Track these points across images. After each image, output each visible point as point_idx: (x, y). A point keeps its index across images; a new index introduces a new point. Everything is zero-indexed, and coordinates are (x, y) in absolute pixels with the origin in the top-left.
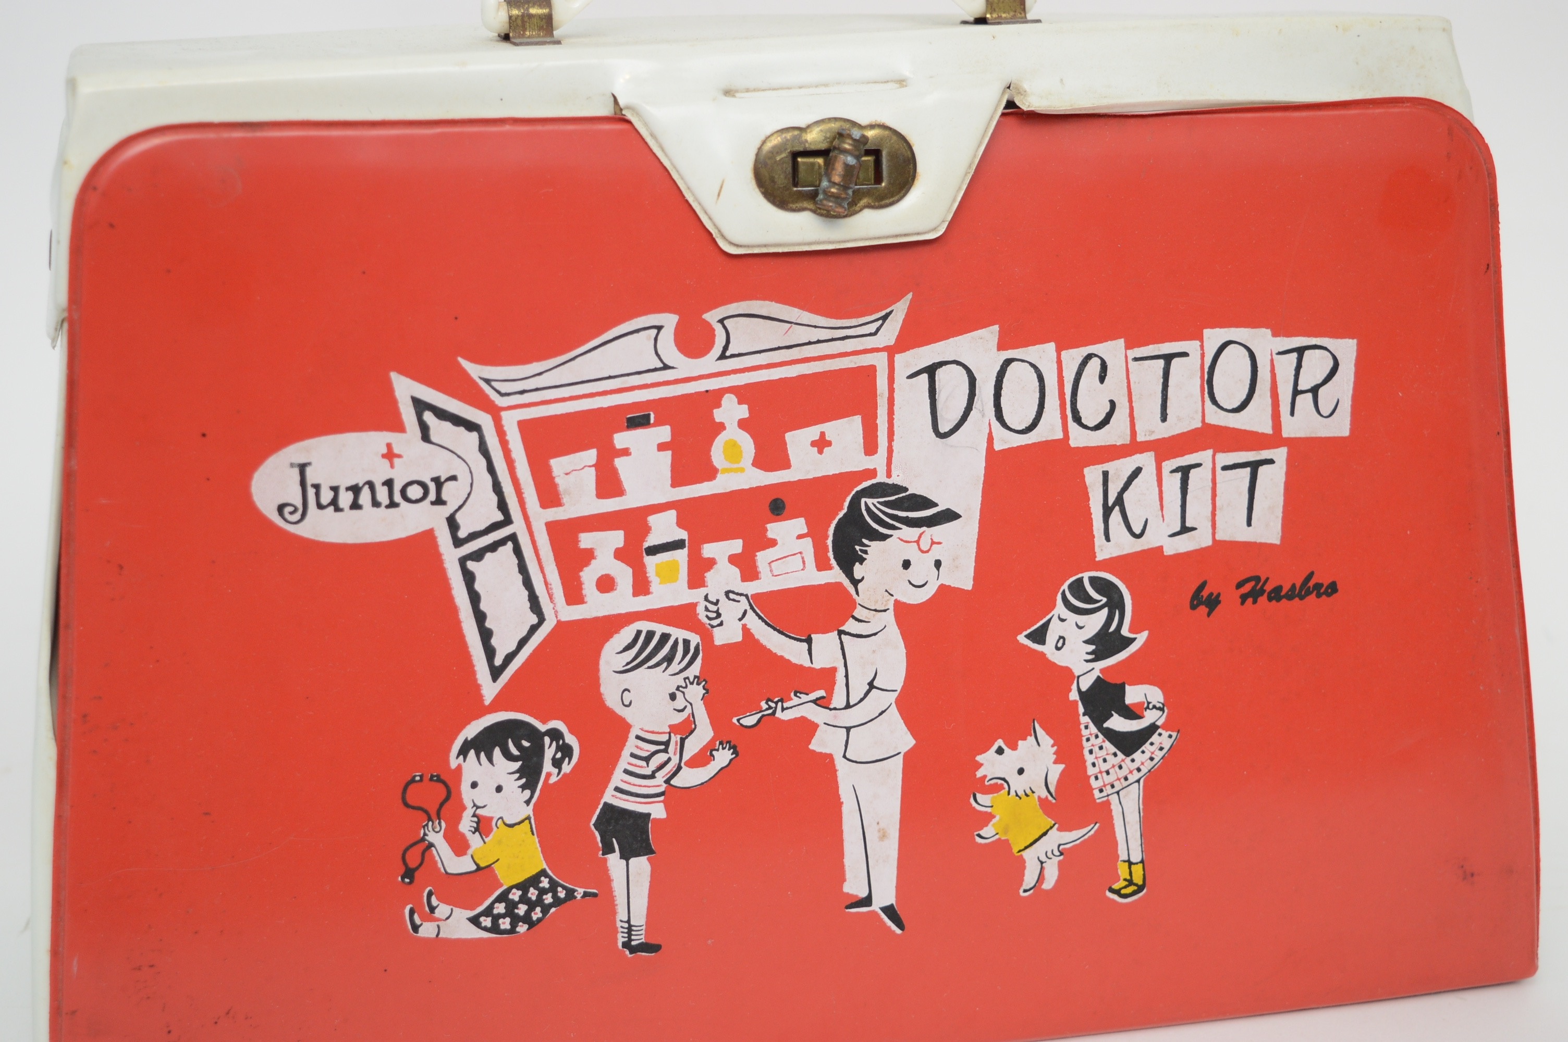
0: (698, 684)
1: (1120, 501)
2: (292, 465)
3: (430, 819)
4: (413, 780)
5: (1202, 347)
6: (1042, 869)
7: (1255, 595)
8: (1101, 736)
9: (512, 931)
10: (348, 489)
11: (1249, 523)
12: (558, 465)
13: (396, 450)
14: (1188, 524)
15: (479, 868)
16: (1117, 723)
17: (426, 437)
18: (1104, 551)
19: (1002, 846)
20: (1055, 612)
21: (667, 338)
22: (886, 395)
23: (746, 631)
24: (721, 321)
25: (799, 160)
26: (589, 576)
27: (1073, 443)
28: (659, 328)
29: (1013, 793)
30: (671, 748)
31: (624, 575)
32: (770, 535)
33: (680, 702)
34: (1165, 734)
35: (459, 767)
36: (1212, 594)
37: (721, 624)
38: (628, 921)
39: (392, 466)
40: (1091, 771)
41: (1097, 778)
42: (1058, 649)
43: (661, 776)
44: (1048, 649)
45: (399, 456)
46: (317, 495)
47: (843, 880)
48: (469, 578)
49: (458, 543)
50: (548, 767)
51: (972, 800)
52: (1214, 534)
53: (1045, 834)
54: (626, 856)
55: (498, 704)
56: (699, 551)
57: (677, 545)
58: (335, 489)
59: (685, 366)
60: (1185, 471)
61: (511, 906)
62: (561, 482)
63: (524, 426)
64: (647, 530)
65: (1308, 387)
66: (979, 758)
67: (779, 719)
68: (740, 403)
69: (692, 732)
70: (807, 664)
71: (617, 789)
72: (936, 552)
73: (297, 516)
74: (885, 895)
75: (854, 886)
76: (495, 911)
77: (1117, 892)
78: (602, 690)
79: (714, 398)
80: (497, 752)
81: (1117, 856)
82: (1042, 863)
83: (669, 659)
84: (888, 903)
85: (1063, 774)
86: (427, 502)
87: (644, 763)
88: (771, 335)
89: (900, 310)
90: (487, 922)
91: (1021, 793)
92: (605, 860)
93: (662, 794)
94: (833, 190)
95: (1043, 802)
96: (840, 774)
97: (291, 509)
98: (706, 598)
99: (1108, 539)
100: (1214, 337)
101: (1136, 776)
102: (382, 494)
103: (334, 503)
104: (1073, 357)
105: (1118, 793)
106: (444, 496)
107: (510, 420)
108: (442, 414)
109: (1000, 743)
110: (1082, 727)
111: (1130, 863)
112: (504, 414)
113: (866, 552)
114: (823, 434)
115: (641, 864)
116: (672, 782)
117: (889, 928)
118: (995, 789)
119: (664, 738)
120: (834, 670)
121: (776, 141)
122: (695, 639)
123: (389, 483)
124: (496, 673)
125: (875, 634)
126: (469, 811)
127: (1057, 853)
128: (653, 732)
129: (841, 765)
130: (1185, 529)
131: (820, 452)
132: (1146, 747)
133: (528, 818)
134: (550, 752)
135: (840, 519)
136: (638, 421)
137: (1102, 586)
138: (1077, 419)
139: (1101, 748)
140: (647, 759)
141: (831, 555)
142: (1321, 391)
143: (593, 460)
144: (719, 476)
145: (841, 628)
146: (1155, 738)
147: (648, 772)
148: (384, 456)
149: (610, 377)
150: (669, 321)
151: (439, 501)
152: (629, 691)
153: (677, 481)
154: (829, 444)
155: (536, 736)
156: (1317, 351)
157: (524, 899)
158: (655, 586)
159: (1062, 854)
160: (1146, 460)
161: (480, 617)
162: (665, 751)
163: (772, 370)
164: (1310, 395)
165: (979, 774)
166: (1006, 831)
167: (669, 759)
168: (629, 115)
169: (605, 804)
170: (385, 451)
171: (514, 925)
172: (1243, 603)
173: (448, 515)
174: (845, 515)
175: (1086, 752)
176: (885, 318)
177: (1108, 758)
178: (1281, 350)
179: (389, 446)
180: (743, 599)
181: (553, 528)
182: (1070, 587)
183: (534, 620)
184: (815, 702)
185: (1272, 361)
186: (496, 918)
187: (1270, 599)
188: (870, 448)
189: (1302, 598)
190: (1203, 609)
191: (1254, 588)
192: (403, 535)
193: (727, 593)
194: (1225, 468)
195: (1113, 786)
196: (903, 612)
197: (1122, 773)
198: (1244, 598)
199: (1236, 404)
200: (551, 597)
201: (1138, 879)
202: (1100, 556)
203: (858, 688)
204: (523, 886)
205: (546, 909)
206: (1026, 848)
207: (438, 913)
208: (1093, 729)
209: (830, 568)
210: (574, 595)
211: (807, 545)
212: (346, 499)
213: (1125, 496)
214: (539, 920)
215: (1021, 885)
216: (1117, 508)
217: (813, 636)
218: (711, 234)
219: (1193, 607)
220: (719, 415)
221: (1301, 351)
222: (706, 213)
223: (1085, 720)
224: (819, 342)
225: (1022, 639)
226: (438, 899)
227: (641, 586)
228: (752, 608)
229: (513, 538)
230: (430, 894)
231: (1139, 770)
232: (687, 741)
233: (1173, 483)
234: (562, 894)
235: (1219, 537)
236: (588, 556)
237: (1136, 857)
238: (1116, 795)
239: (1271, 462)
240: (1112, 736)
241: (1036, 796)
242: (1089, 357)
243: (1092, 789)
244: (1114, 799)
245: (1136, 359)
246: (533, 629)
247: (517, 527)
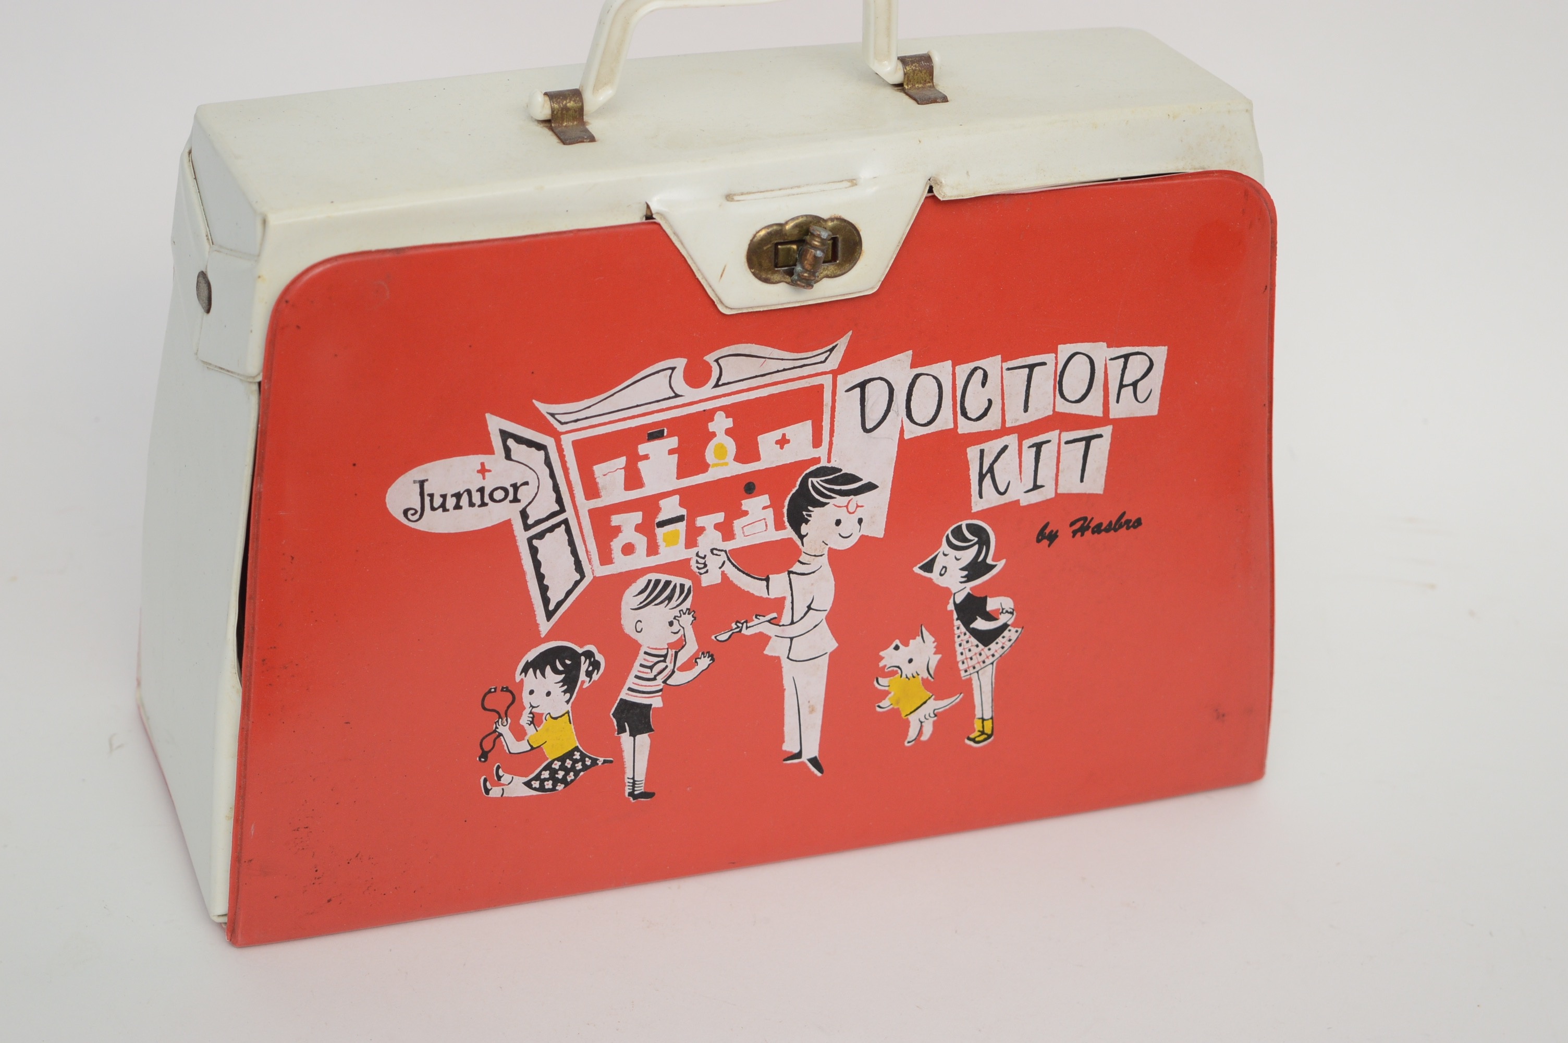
0: (689, 614)
1: (991, 470)
2: (415, 482)
3: (500, 717)
4: (490, 692)
5: (1056, 358)
6: (921, 726)
7: (1082, 530)
8: (968, 634)
9: (554, 789)
10: (452, 496)
11: (1082, 481)
12: (599, 470)
13: (487, 467)
14: (1039, 483)
15: (532, 748)
16: (980, 624)
17: (508, 456)
18: (977, 505)
19: (895, 712)
20: (941, 550)
21: (679, 375)
22: (830, 404)
23: (724, 575)
24: (717, 361)
25: (779, 247)
26: (617, 545)
27: (960, 431)
28: (673, 369)
29: (904, 676)
30: (668, 659)
31: (641, 542)
32: (744, 508)
33: (676, 627)
34: (1013, 630)
35: (522, 680)
36: (1052, 531)
37: (707, 572)
38: (633, 778)
39: (484, 478)
40: (960, 658)
41: (963, 663)
42: (941, 575)
43: (660, 678)
44: (934, 576)
45: (489, 471)
46: (432, 501)
47: (783, 742)
48: (534, 551)
49: (527, 527)
50: (583, 676)
51: (875, 683)
52: (1056, 489)
53: (925, 703)
54: (633, 734)
55: (550, 637)
56: (694, 521)
57: (680, 519)
58: (444, 497)
59: (690, 393)
60: (1038, 446)
61: (553, 772)
62: (600, 480)
63: (576, 444)
64: (659, 509)
65: (1131, 382)
66: (882, 654)
67: (744, 635)
68: (727, 417)
69: (683, 647)
70: (765, 595)
71: (630, 689)
72: (860, 513)
73: (417, 516)
74: (811, 750)
75: (790, 746)
76: (542, 777)
77: (973, 740)
78: (623, 622)
79: (709, 415)
80: (548, 669)
81: (974, 715)
82: (921, 722)
83: (670, 598)
84: (812, 756)
85: (940, 661)
86: (507, 501)
87: (649, 670)
88: (749, 367)
89: (842, 344)
90: (536, 784)
91: (910, 676)
92: (620, 737)
93: (661, 690)
94: (806, 275)
95: (925, 682)
96: (784, 670)
97: (413, 512)
98: (697, 555)
99: (981, 497)
100: (1065, 350)
101: (991, 659)
102: (476, 498)
103: (443, 506)
104: (963, 370)
105: (977, 672)
106: (519, 497)
107: (567, 441)
108: (520, 440)
109: (897, 642)
110: (955, 628)
111: (983, 720)
112: (562, 437)
113: (810, 516)
114: (784, 435)
115: (644, 739)
116: (668, 682)
117: (813, 773)
118: (892, 674)
119: (664, 652)
120: (783, 599)
121: (763, 233)
122: (688, 583)
123: (481, 490)
124: (549, 615)
125: (814, 572)
126: (528, 710)
127: (933, 715)
128: (656, 649)
129: (785, 663)
130: (1036, 487)
131: (782, 448)
132: (1000, 639)
133: (568, 712)
134: (584, 666)
135: (793, 494)
136: (655, 434)
137: (976, 530)
138: (964, 414)
139: (967, 642)
140: (651, 668)
141: (786, 519)
142: (1140, 385)
143: (624, 465)
144: (710, 469)
145: (791, 570)
146: (1006, 633)
147: (652, 676)
148: (478, 472)
149: (637, 406)
150: (680, 363)
151: (516, 500)
152: (641, 622)
153: (680, 475)
154: (788, 441)
155: (575, 656)
156: (1138, 356)
157: (563, 767)
158: (662, 548)
159: (936, 715)
160: (1011, 440)
161: (540, 577)
162: (664, 661)
163: (751, 392)
164: (1131, 388)
165: (881, 664)
166: (898, 703)
167: (667, 667)
168: (658, 219)
169: (621, 700)
170: (479, 468)
171: (554, 785)
172: (1074, 536)
173: (521, 509)
174: (797, 491)
175: (957, 645)
176: (831, 350)
177: (972, 648)
178: (1113, 357)
179: (483, 464)
180: (723, 553)
181: (592, 512)
182: (952, 532)
183: (578, 577)
184: (769, 621)
185: (1106, 365)
186: (542, 782)
187: (1093, 533)
188: (817, 442)
189: (1116, 530)
190: (1045, 542)
191: (1082, 525)
192: (489, 525)
193: (712, 550)
194: (1067, 443)
195: (974, 668)
196: (835, 556)
197: (981, 659)
198: (1074, 533)
199: (1078, 397)
200: (590, 560)
201: (988, 730)
202: (975, 509)
203: (800, 609)
204: (562, 759)
205: (577, 773)
206: (911, 713)
207: (503, 781)
208: (963, 629)
209: (785, 528)
210: (606, 558)
211: (770, 514)
212: (451, 502)
213: (995, 466)
214: (572, 781)
215: (906, 738)
216: (989, 475)
217: (770, 576)
218: (713, 302)
219: (1038, 541)
220: (712, 427)
221: (1126, 357)
222: (710, 286)
223: (958, 623)
224: (784, 370)
225: (917, 570)
226: (503, 771)
227: (653, 549)
228: (729, 559)
229: (566, 522)
230: (498, 768)
231: (993, 655)
232: (679, 653)
233: (1029, 454)
234: (588, 762)
235: (1059, 491)
236: (618, 530)
237: (988, 715)
238: (976, 674)
239: (1100, 436)
240: (976, 633)
241: (920, 677)
242: (976, 369)
243: (959, 670)
244: (975, 676)
245: (1008, 369)
246: (577, 583)
247: (569, 514)
